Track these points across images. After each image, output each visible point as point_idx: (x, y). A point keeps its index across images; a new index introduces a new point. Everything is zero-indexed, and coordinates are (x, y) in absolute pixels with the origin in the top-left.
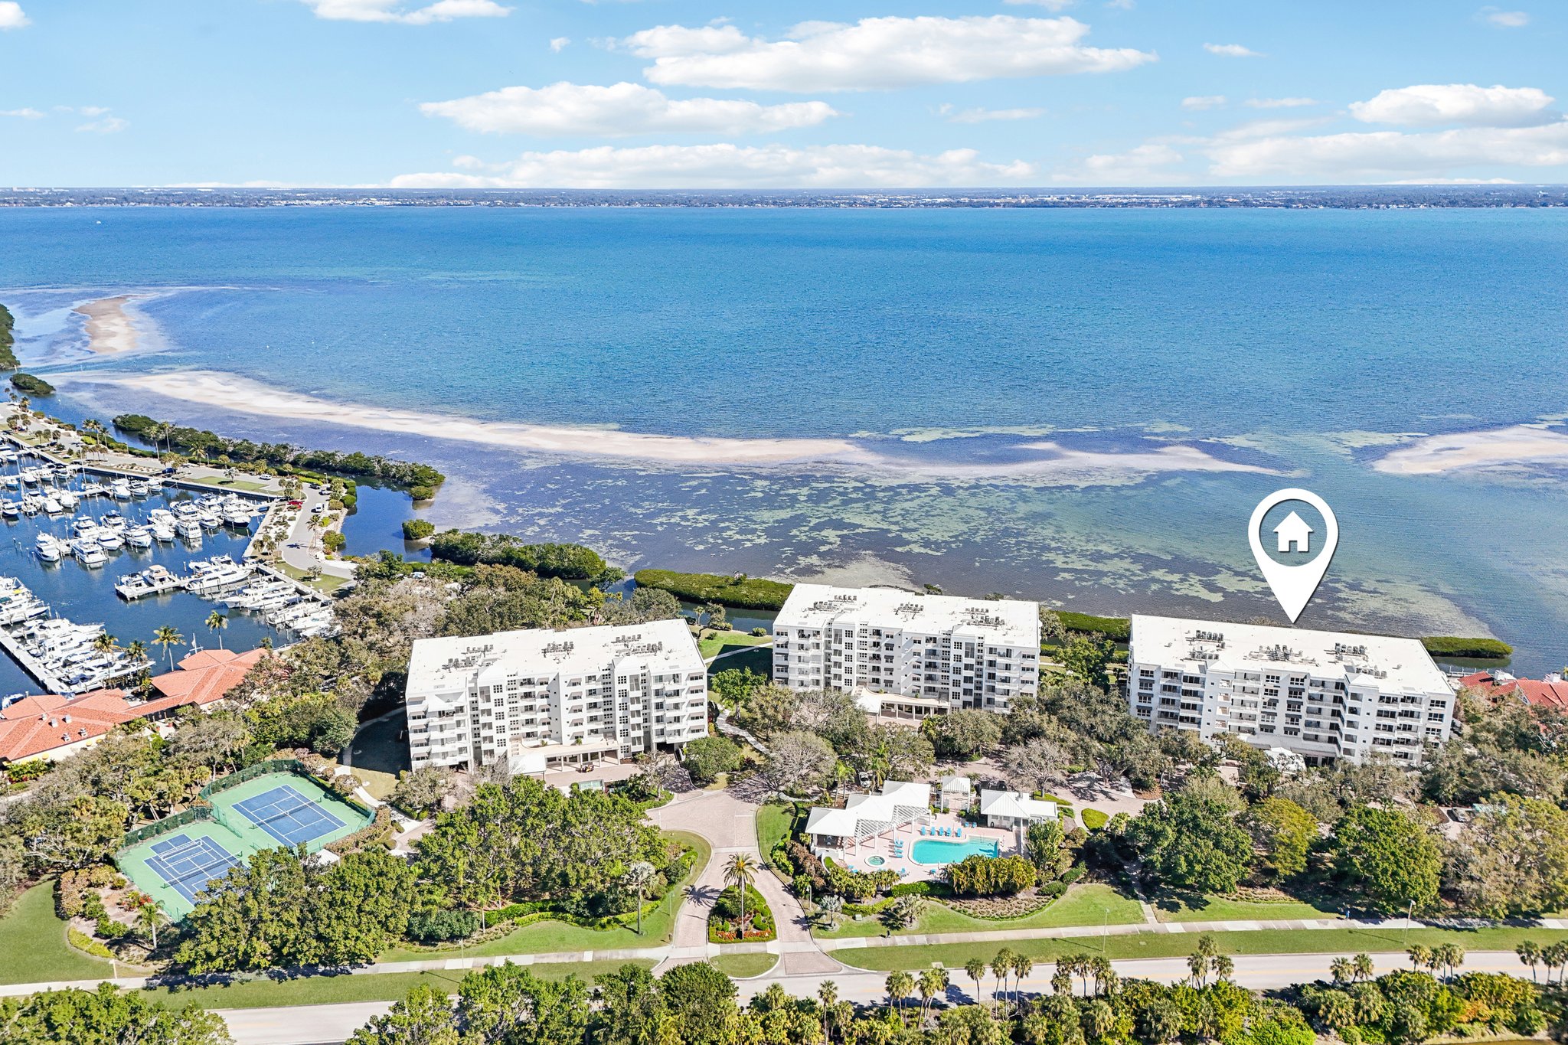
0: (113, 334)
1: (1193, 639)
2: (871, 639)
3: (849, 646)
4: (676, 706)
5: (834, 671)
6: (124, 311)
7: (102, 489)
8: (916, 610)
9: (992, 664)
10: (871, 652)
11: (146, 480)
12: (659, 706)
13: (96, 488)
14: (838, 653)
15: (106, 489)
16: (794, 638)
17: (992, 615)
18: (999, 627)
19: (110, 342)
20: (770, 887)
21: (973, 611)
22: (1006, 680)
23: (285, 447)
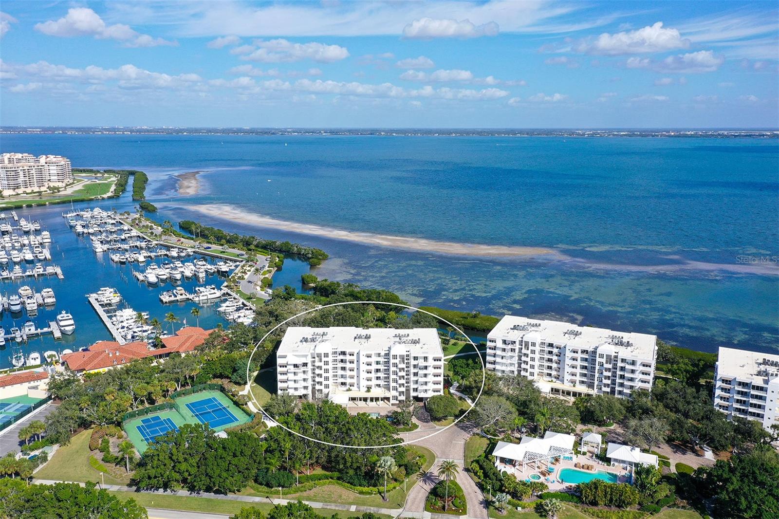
0: (189, 187)
1: (760, 364)
2: (547, 349)
3: (533, 352)
4: (425, 375)
5: (523, 366)
6: (197, 178)
7: (166, 253)
8: (577, 334)
9: (623, 369)
10: (547, 356)
11: (186, 249)
12: (416, 374)
13: (164, 252)
14: (526, 355)
15: (168, 253)
16: (499, 344)
17: (625, 340)
18: (629, 348)
19: (188, 190)
20: (466, 483)
21: (613, 338)
22: (632, 380)
23: (254, 238)
